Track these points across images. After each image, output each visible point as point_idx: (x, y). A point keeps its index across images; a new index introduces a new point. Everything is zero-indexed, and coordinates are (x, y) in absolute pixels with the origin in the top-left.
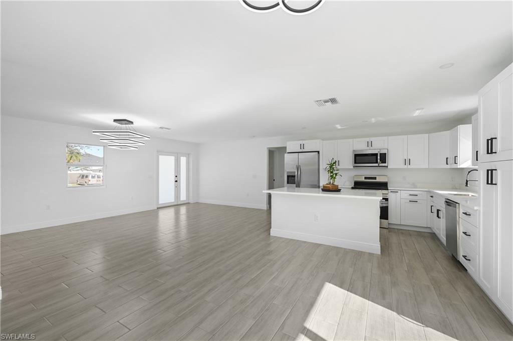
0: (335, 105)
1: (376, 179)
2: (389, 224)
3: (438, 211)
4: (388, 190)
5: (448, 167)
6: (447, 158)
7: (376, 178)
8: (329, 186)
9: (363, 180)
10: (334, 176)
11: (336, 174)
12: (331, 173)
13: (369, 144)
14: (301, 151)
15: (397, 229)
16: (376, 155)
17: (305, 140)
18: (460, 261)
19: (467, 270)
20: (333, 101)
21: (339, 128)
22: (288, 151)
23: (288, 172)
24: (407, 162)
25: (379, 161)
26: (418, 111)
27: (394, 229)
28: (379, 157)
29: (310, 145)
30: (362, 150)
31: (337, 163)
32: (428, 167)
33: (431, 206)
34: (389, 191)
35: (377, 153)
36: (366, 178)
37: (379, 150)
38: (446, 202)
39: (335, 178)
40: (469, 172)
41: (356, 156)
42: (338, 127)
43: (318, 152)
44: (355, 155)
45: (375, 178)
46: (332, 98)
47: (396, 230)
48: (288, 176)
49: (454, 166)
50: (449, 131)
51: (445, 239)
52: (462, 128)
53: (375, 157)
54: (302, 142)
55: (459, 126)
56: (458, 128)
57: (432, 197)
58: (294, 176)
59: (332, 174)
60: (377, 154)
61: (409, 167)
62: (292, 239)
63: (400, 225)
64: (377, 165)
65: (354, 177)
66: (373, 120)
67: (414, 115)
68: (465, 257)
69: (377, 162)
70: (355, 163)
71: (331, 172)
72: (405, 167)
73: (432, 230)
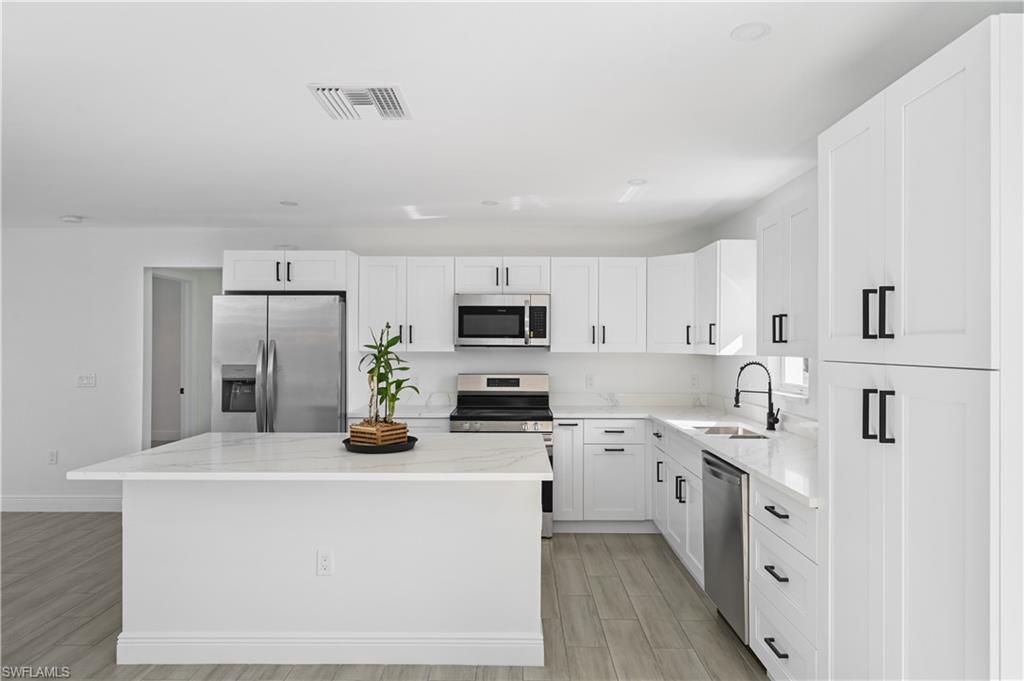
0: (392, 123)
1: (518, 385)
2: (554, 521)
3: (679, 481)
4: (550, 419)
5: (690, 350)
6: (688, 327)
7: (518, 380)
8: (372, 429)
9: (483, 387)
10: (393, 389)
11: (399, 384)
12: (379, 381)
13: (502, 276)
14: (279, 287)
15: (576, 535)
16: (519, 310)
17: (296, 248)
18: (751, 646)
19: (765, 670)
20: (387, 101)
21: (416, 216)
22: (226, 287)
23: (225, 368)
24: (598, 335)
25: (527, 329)
26: (632, 188)
27: (568, 535)
28: (527, 319)
29: (314, 269)
30: (478, 295)
31: (405, 336)
32: (644, 351)
33: (658, 463)
34: (556, 422)
35: (523, 304)
36: (491, 382)
37: (528, 298)
38: (708, 462)
39: (394, 398)
40: (742, 369)
41: (465, 312)
42: (413, 212)
43: (342, 295)
44: (460, 308)
45: (516, 383)
46: (382, 85)
47: (573, 541)
48: (227, 384)
49: (709, 350)
50: (692, 254)
51: (701, 567)
52: (725, 247)
53: (517, 317)
54: (282, 256)
55: (718, 242)
56: (716, 246)
57: (658, 435)
58: (252, 383)
59: (383, 384)
60: (523, 308)
61: (604, 348)
62: (219, 665)
63: (583, 521)
64: (521, 341)
65: (456, 379)
66: (516, 203)
67: (621, 201)
68: (769, 641)
69: (521, 335)
70: (461, 334)
71: (382, 378)
72: (593, 349)
73: (657, 527)
